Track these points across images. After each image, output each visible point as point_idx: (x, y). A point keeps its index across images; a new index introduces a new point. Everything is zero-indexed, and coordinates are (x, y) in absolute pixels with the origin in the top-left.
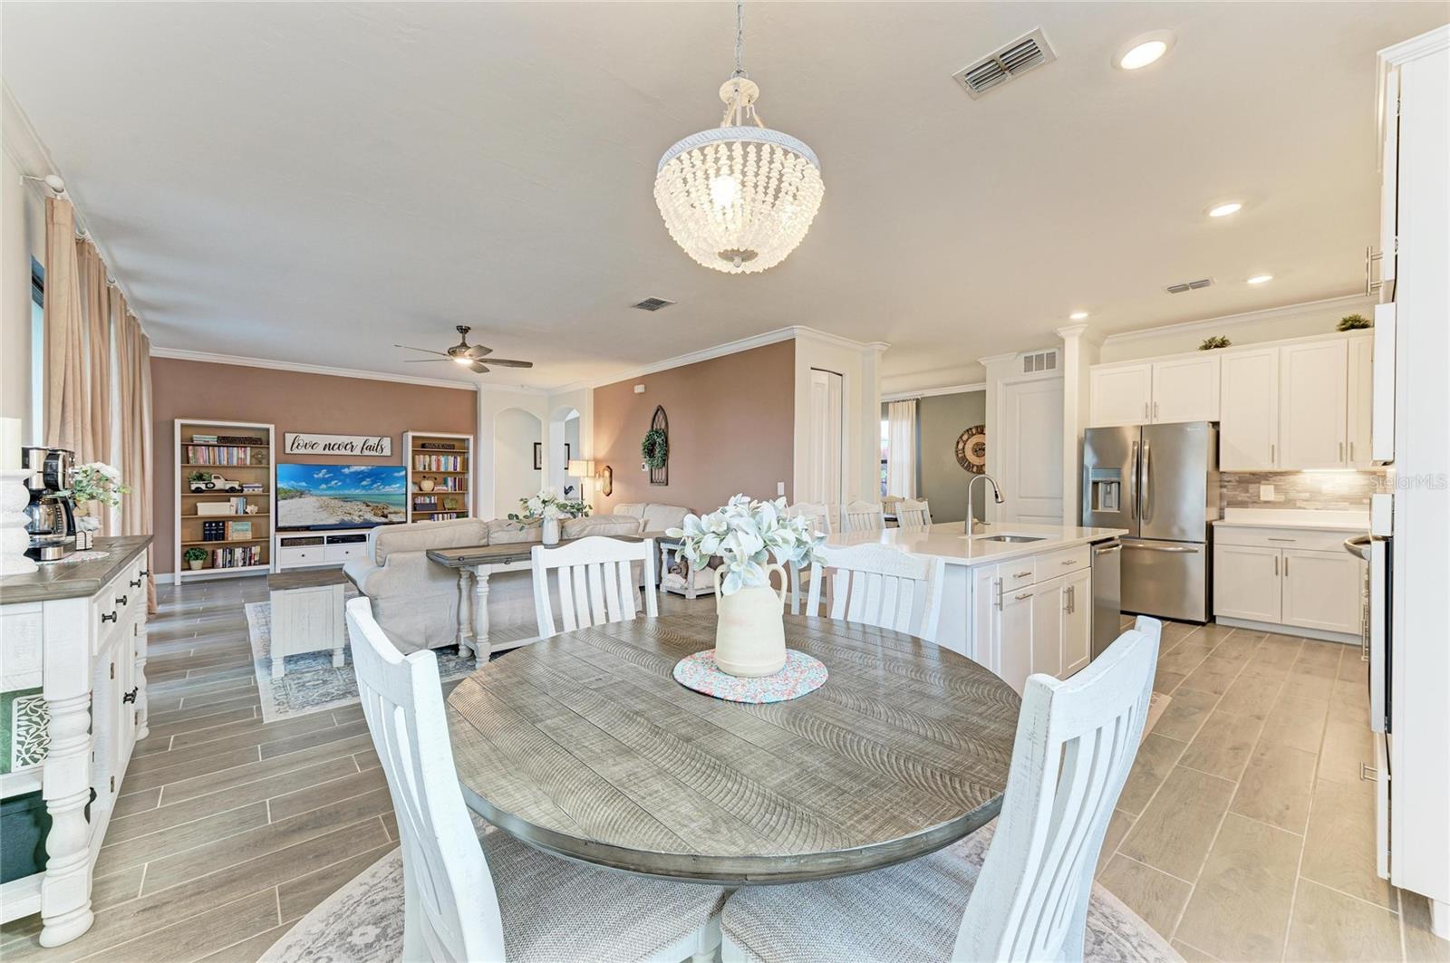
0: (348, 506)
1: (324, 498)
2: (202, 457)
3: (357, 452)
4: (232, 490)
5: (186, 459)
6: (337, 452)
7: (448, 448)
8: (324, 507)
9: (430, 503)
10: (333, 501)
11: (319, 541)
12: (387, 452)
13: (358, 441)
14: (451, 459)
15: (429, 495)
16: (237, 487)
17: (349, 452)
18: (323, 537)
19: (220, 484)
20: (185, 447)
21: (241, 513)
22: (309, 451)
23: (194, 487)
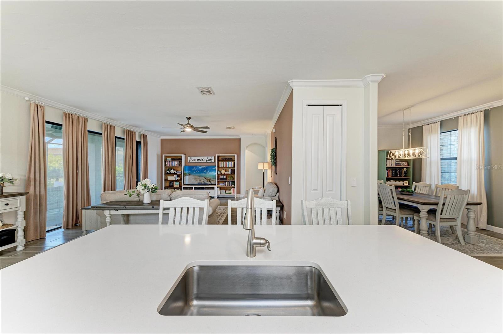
0: (201, 178)
1: (195, 176)
2: (169, 163)
3: (205, 161)
4: (175, 173)
5: (165, 165)
6: (200, 162)
7: (230, 159)
8: (195, 179)
9: (224, 178)
10: (197, 177)
11: (192, 188)
12: (213, 161)
13: (205, 158)
14: (230, 163)
15: (223, 175)
16: (176, 172)
17: (203, 162)
18: (193, 188)
19: (173, 171)
20: (165, 162)
21: (176, 180)
22: (194, 162)
23: (167, 172)
